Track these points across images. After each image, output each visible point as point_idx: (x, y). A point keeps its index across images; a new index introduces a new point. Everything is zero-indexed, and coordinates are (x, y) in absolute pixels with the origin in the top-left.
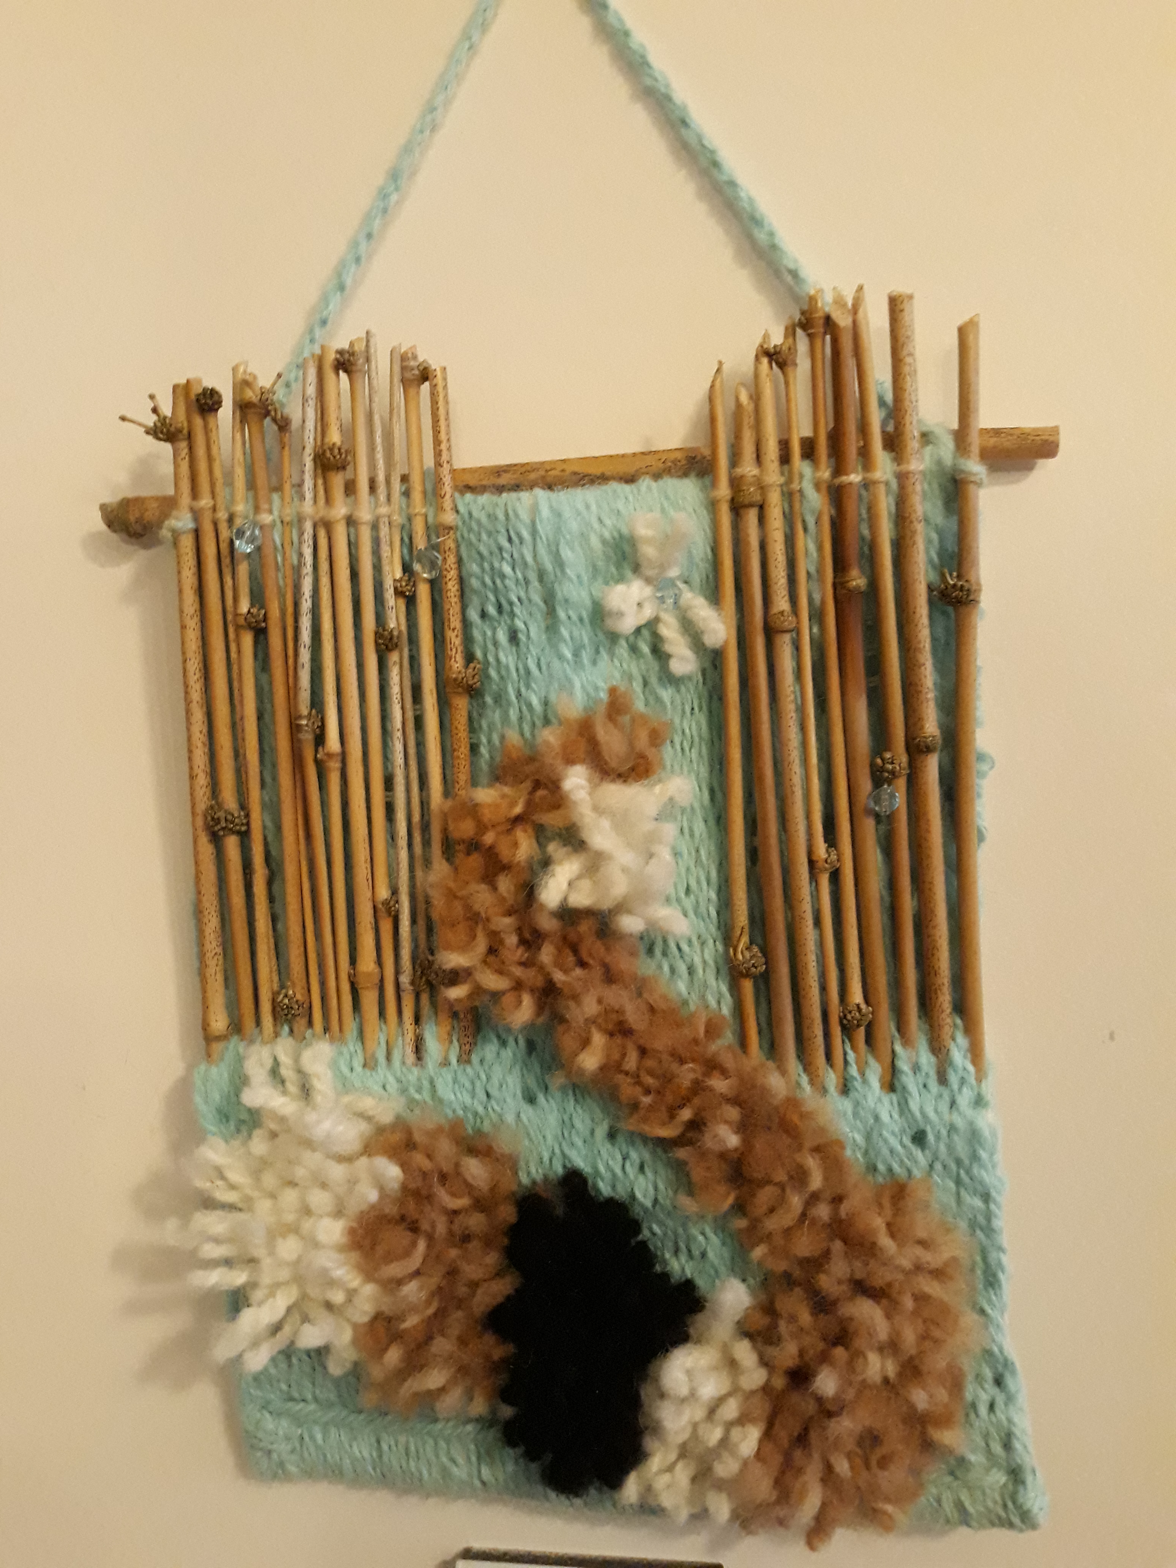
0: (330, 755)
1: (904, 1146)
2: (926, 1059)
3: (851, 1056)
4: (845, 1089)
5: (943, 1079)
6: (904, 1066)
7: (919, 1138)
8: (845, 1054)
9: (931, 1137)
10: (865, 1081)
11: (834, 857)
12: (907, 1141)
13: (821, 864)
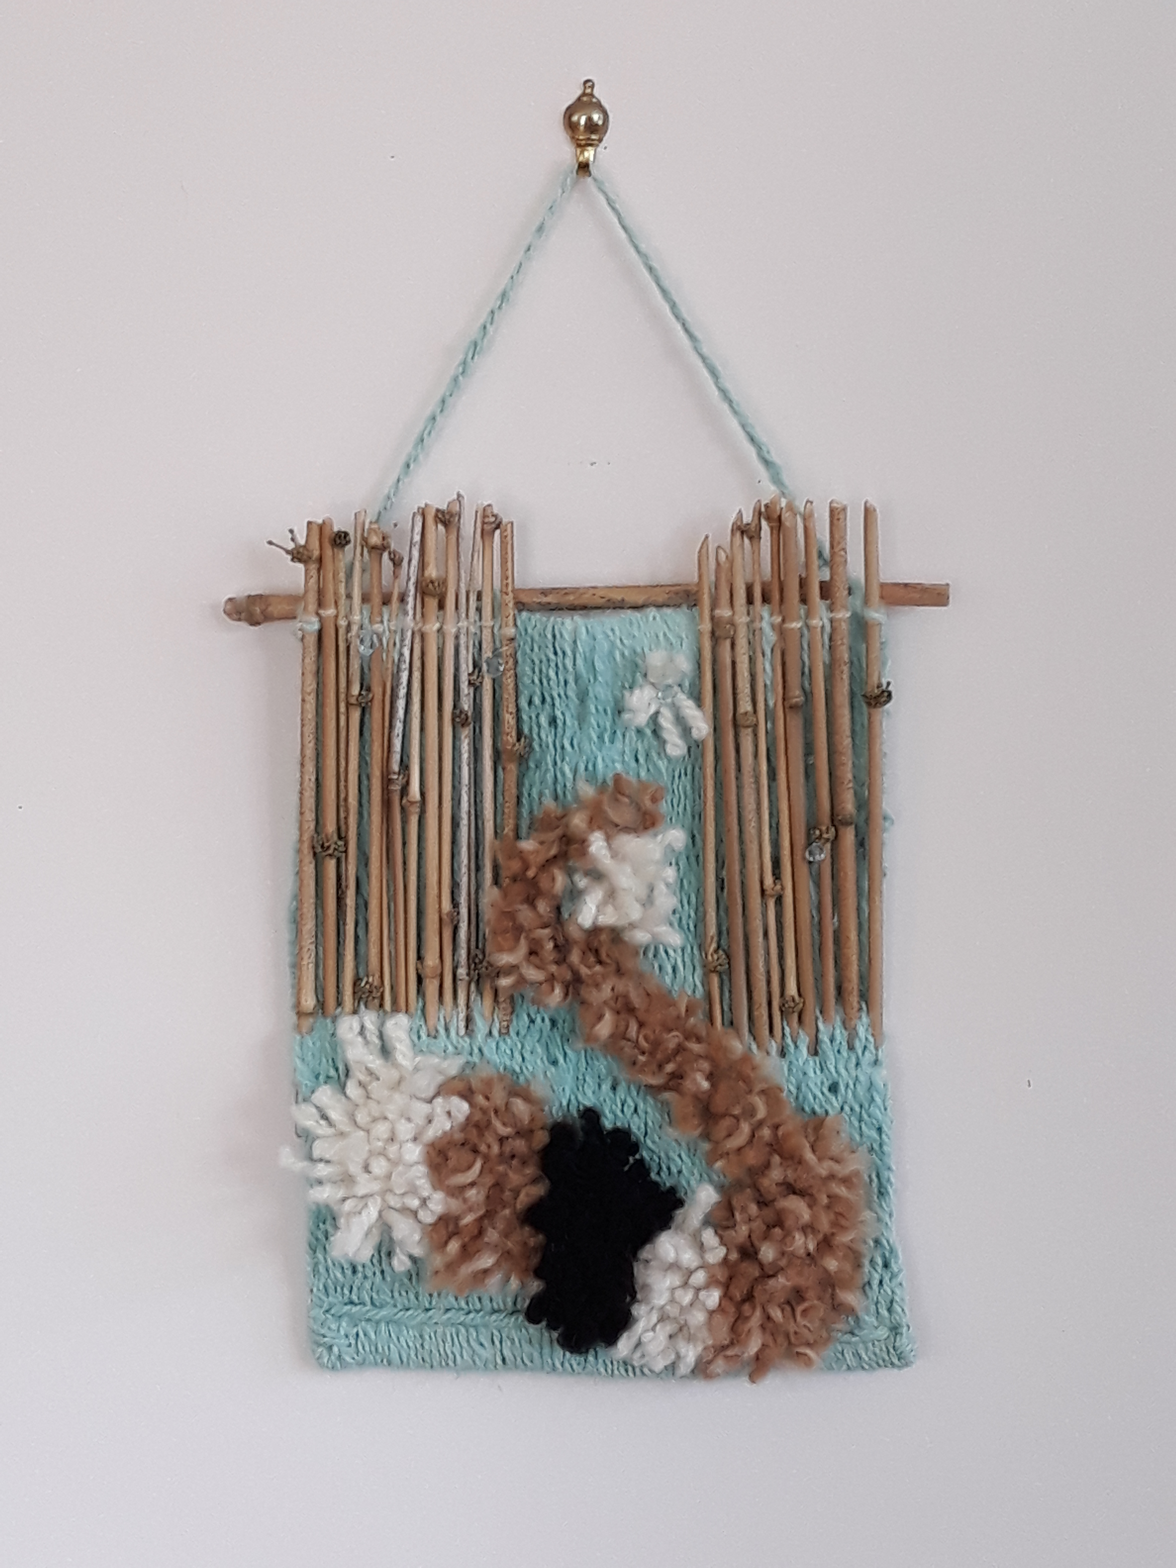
0: (412, 803)
1: (823, 1093)
2: (840, 1035)
3: (787, 1030)
4: (783, 1053)
5: (851, 1048)
6: (824, 1038)
7: (834, 1088)
8: (783, 1029)
9: (842, 1088)
10: (796, 1047)
11: (778, 887)
12: (826, 1090)
13: (769, 892)
